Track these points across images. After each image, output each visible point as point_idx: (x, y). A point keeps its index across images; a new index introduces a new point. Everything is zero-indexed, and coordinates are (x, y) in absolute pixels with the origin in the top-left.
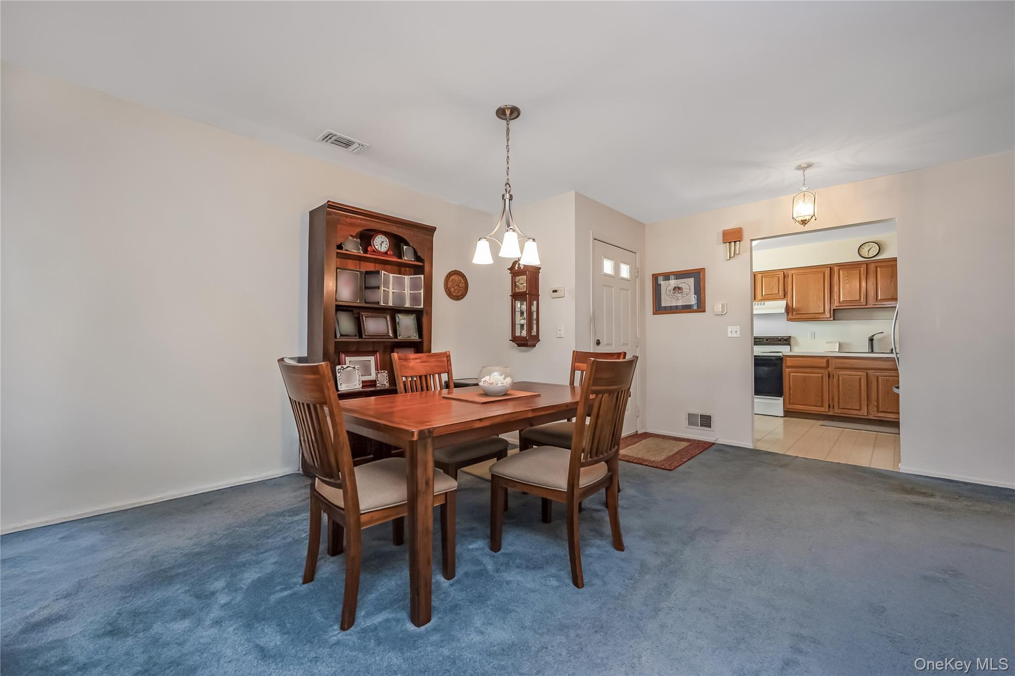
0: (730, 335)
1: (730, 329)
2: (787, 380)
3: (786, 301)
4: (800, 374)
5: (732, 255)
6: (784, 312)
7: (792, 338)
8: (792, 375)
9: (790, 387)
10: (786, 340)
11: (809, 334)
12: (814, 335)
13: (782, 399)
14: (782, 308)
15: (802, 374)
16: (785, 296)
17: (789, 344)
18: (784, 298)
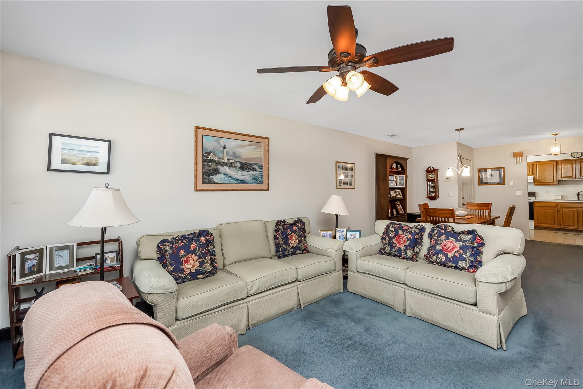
0: (517, 194)
1: (517, 192)
2: (536, 212)
3: (533, 177)
4: (542, 210)
5: (518, 162)
6: (533, 181)
7: (536, 194)
8: (539, 211)
9: (537, 216)
10: (533, 194)
11: (545, 191)
12: (548, 192)
13: (533, 221)
14: (532, 180)
15: (544, 210)
16: (533, 174)
17: (535, 196)
18: (532, 175)
